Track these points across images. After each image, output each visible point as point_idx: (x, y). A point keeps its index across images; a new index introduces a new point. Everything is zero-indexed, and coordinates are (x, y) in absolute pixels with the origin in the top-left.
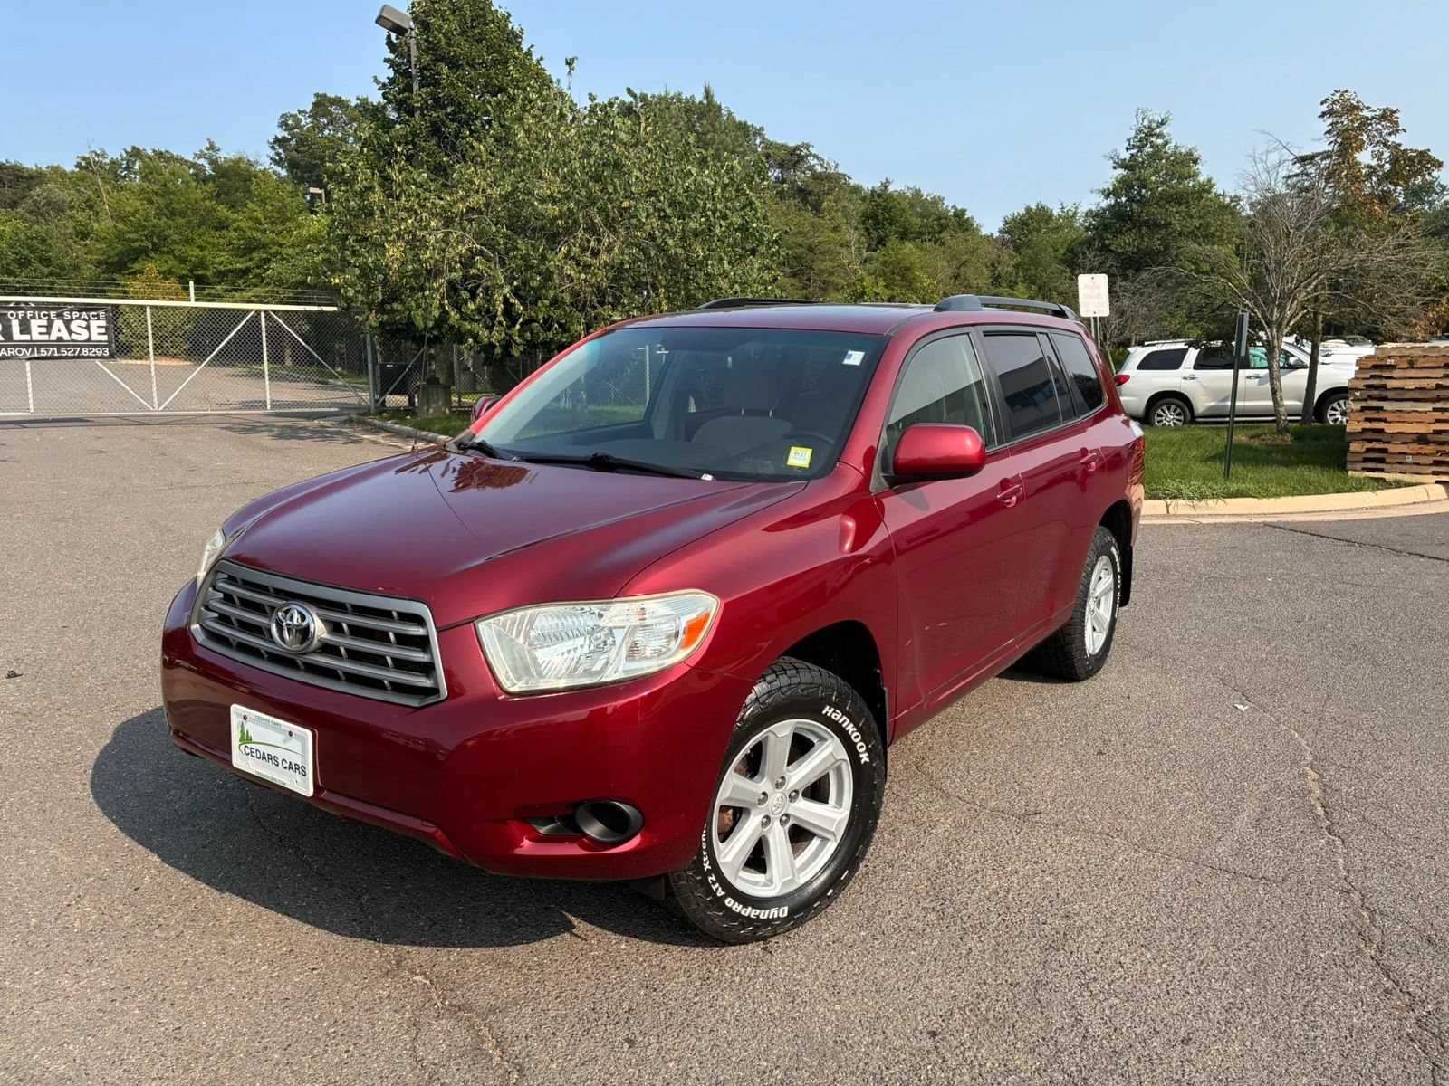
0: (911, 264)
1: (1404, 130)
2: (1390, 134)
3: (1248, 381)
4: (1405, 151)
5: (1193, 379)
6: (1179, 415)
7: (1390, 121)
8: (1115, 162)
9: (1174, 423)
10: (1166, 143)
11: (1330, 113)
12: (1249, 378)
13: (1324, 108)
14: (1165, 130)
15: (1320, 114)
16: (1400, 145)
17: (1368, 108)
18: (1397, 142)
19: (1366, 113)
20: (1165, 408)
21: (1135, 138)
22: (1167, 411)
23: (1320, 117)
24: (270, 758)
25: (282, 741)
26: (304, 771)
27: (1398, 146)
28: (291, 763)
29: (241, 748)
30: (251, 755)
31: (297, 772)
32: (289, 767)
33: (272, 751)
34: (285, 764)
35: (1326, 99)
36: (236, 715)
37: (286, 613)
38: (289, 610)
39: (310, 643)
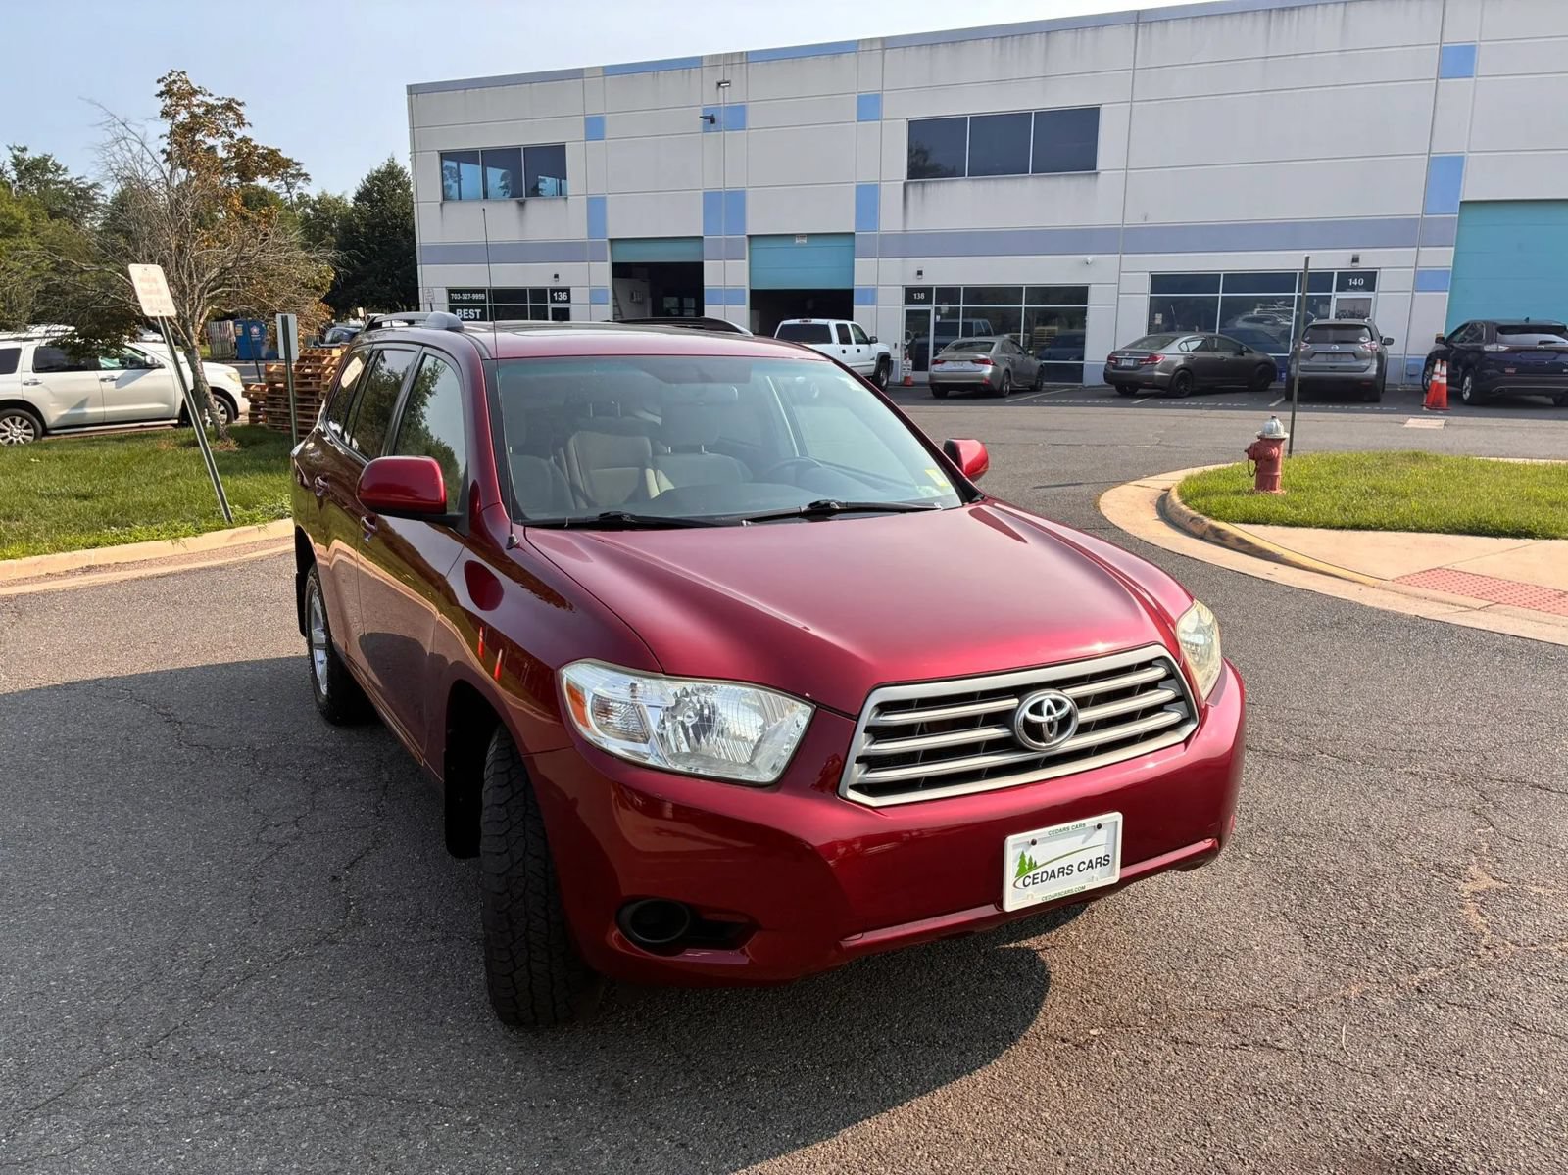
1: (250, 125)
2: (236, 127)
3: (102, 383)
4: (256, 147)
5: (36, 383)
6: (26, 428)
7: (237, 114)
9: (23, 439)
11: (168, 92)
12: (103, 380)
13: (161, 87)
15: (158, 92)
17: (210, 95)
18: (247, 136)
19: (211, 101)
20: (7, 420)
22: (11, 424)
23: (157, 95)
24: (1062, 871)
25: (1084, 842)
26: (1105, 860)
27: (245, 140)
28: (1090, 861)
29: (1020, 884)
30: (1033, 884)
31: (1098, 865)
32: (1088, 866)
33: (1065, 863)
34: (1082, 866)
35: (164, 78)
36: (1014, 846)
37: (1036, 709)
38: (1040, 704)
39: (1074, 727)
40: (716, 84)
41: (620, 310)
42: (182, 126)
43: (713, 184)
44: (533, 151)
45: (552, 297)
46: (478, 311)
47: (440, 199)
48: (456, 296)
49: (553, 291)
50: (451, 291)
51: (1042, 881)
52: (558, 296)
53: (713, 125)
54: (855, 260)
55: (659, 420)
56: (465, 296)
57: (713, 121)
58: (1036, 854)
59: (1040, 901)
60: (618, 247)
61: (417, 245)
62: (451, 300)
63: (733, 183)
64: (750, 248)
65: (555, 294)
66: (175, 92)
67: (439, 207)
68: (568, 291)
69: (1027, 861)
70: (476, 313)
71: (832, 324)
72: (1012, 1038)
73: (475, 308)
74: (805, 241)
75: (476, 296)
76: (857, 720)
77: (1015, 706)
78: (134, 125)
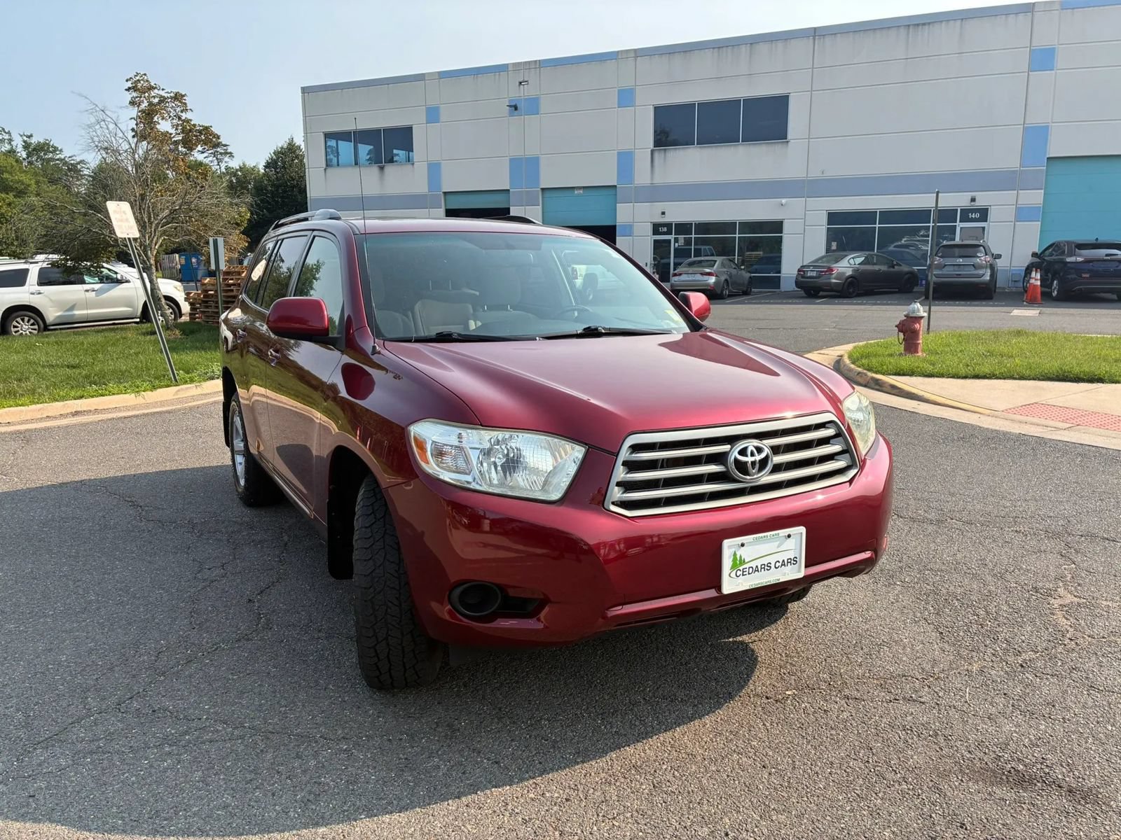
1: (191, 110)
2: (182, 112)
3: (86, 293)
4: (194, 125)
5: (40, 293)
6: (32, 324)
7: (181, 102)
9: (30, 332)
11: (134, 88)
12: (87, 291)
13: (129, 84)
15: (127, 88)
17: (163, 89)
18: (189, 118)
19: (162, 93)
20: (19, 319)
22: (21, 322)
23: (126, 90)
24: (763, 567)
25: (778, 547)
26: (793, 561)
27: (188, 121)
28: (783, 561)
29: (733, 574)
30: (743, 575)
31: (789, 564)
32: (782, 565)
33: (765, 560)
34: (778, 564)
35: (131, 78)
36: (729, 547)
37: (743, 452)
38: (746, 449)
39: (769, 467)
40: (518, 84)
42: (143, 112)
43: (518, 153)
44: (389, 132)
47: (324, 166)
51: (749, 574)
53: (516, 112)
54: (618, 204)
55: (478, 293)
57: (516, 108)
58: (744, 553)
59: (748, 588)
60: (450, 197)
61: (308, 198)
63: (531, 152)
64: (543, 198)
66: (139, 87)
67: (323, 171)
69: (738, 559)
72: (730, 697)
74: (581, 192)
76: (617, 456)
77: (728, 450)
78: (110, 111)
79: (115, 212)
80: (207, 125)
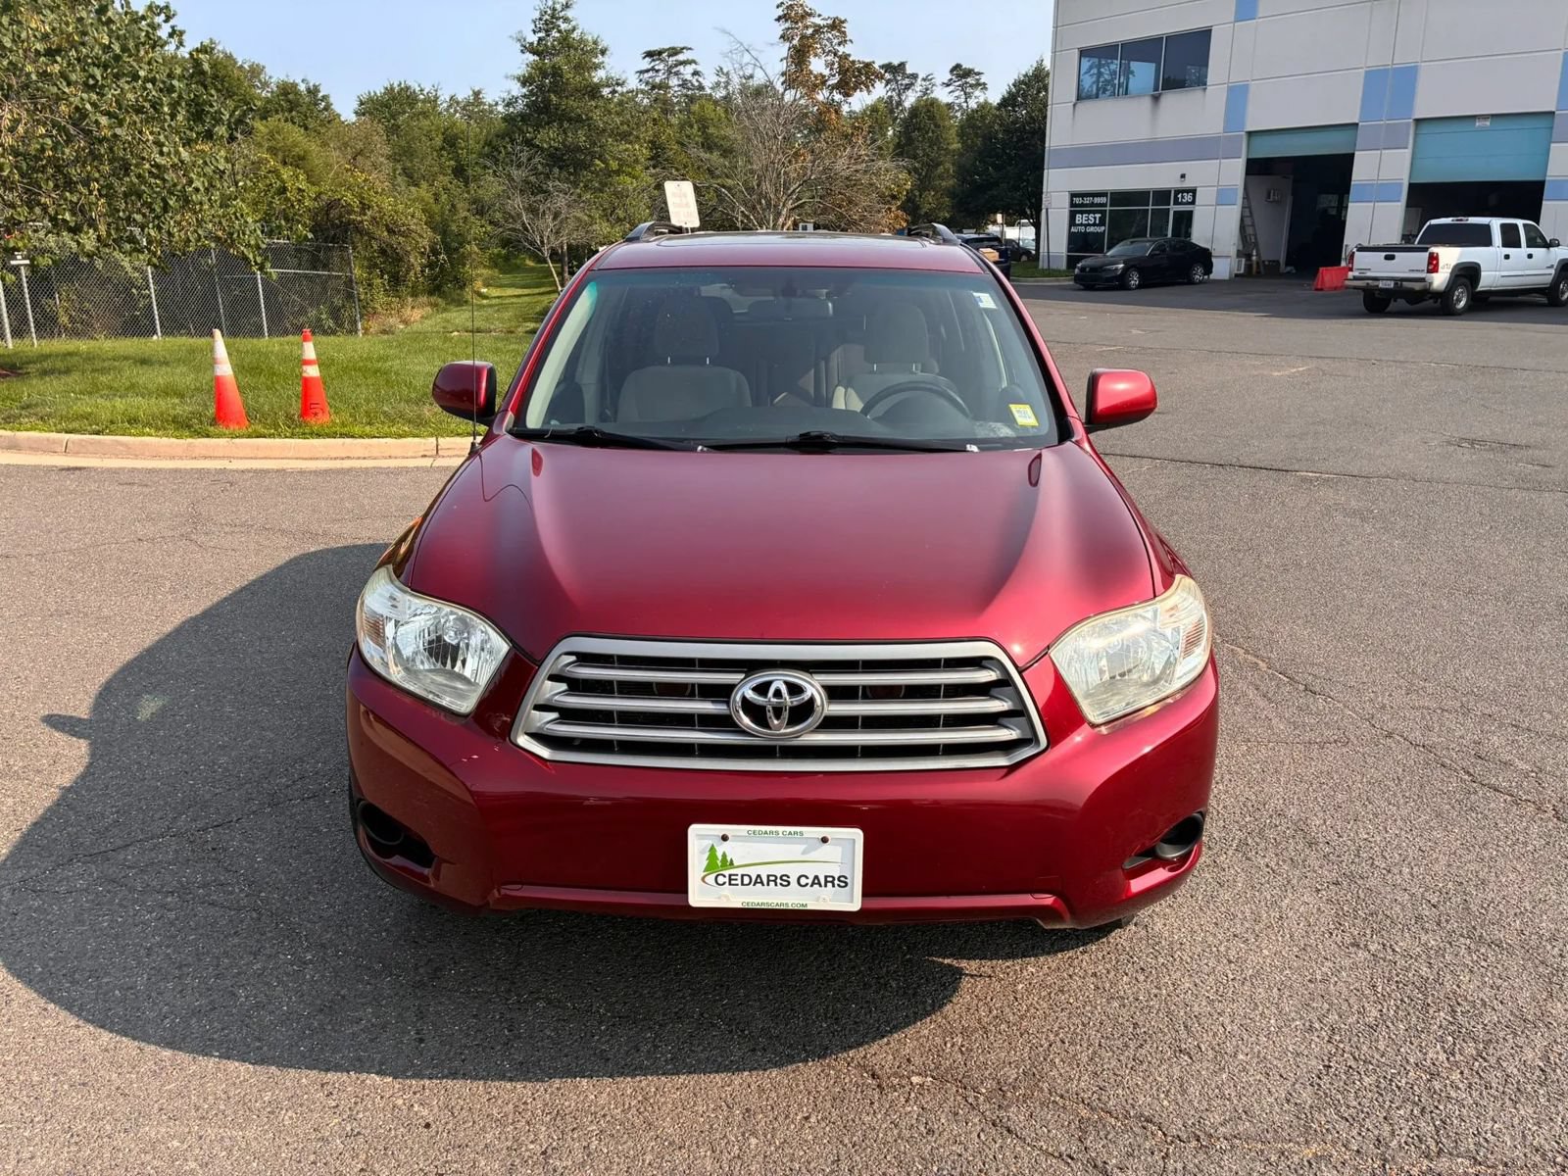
0: (305, 152)
1: (851, 41)
2: (839, 44)
4: (853, 62)
7: (839, 31)
8: (522, 45)
10: (574, 29)
11: (783, 18)
13: (780, 12)
14: (569, 13)
15: (776, 17)
16: (849, 55)
17: (819, 15)
18: (847, 52)
19: (817, 21)
21: (541, 19)
23: (776, 20)
24: (772, 879)
25: (804, 853)
26: (843, 881)
27: (846, 56)
28: (816, 877)
29: (711, 879)
30: (730, 884)
31: (829, 885)
32: (814, 883)
33: (778, 870)
34: (803, 881)
35: (782, 3)
36: (700, 837)
37: (762, 689)
38: (769, 684)
39: (813, 720)
41: (1251, 212)
42: (794, 47)
43: (1375, 61)
44: (1174, 40)
45: (1176, 198)
46: (1098, 216)
47: (1074, 99)
48: (1077, 200)
49: (1178, 192)
50: (1073, 195)
51: (742, 884)
52: (1183, 197)
54: (1552, 145)
56: (1087, 200)
58: (732, 851)
59: (742, 906)
60: (1256, 140)
61: (1047, 149)
62: (1072, 205)
63: (1402, 59)
64: (1416, 134)
65: (1180, 196)
67: (1072, 107)
68: (1193, 191)
69: (720, 858)
70: (1095, 218)
71: (1496, 224)
73: (1094, 212)
74: (1488, 123)
75: (1097, 200)
76: (539, 666)
77: (736, 682)
78: (756, 50)
79: (674, 195)
80: (867, 60)
